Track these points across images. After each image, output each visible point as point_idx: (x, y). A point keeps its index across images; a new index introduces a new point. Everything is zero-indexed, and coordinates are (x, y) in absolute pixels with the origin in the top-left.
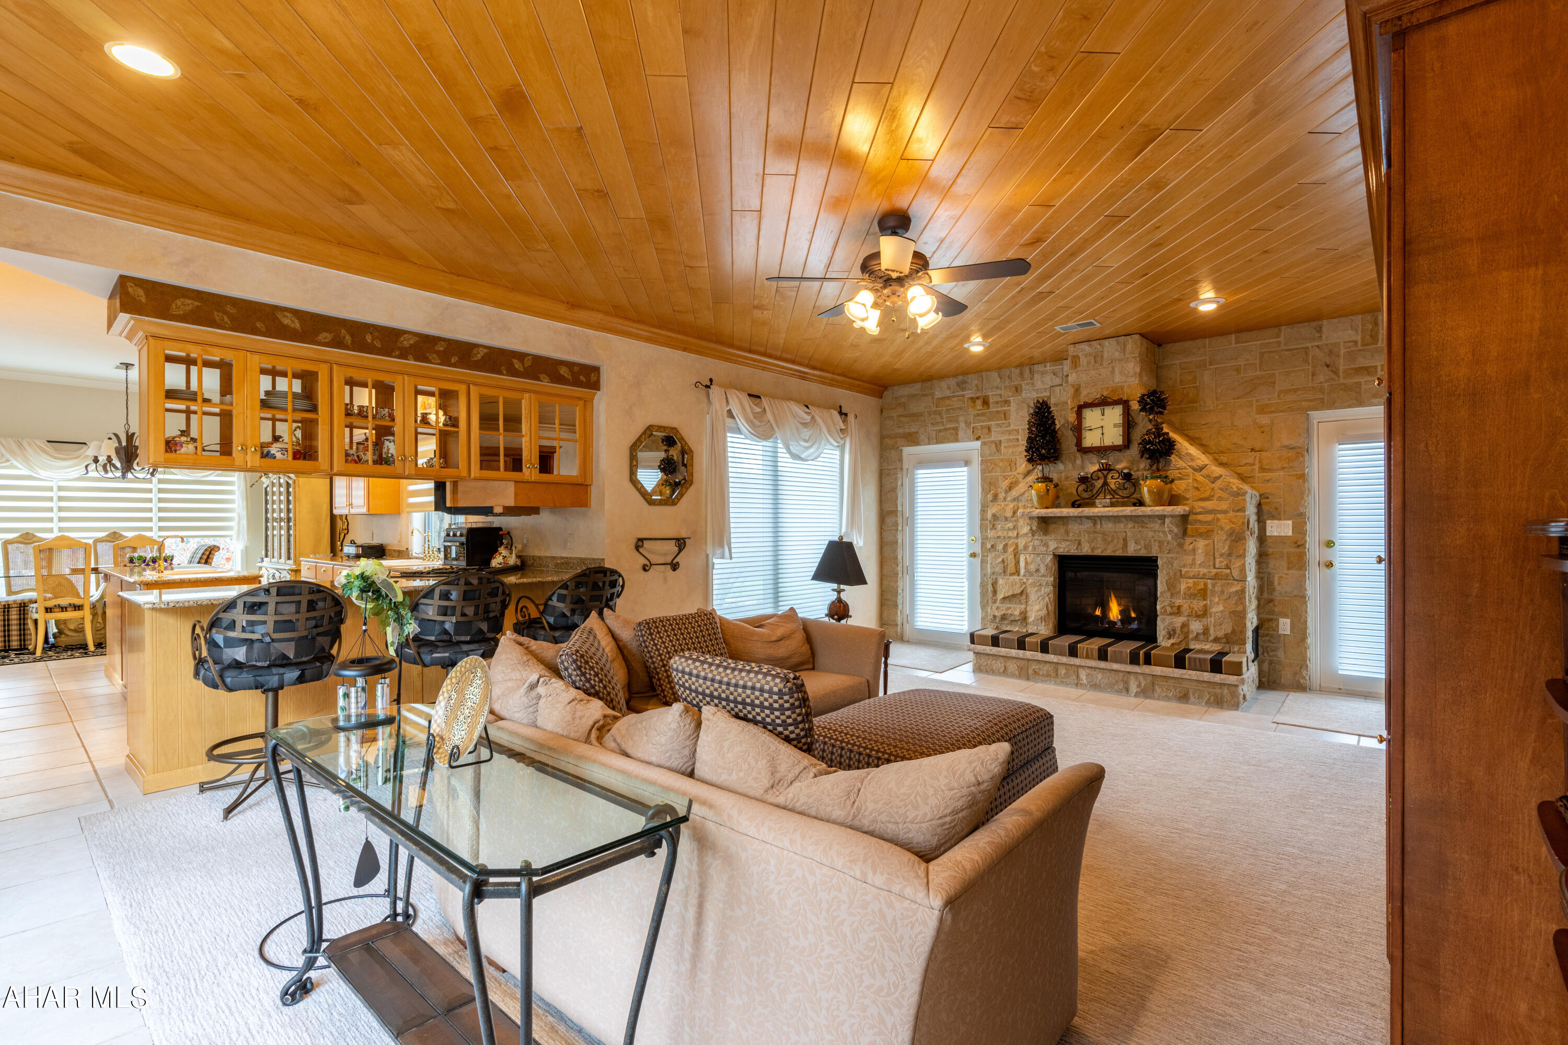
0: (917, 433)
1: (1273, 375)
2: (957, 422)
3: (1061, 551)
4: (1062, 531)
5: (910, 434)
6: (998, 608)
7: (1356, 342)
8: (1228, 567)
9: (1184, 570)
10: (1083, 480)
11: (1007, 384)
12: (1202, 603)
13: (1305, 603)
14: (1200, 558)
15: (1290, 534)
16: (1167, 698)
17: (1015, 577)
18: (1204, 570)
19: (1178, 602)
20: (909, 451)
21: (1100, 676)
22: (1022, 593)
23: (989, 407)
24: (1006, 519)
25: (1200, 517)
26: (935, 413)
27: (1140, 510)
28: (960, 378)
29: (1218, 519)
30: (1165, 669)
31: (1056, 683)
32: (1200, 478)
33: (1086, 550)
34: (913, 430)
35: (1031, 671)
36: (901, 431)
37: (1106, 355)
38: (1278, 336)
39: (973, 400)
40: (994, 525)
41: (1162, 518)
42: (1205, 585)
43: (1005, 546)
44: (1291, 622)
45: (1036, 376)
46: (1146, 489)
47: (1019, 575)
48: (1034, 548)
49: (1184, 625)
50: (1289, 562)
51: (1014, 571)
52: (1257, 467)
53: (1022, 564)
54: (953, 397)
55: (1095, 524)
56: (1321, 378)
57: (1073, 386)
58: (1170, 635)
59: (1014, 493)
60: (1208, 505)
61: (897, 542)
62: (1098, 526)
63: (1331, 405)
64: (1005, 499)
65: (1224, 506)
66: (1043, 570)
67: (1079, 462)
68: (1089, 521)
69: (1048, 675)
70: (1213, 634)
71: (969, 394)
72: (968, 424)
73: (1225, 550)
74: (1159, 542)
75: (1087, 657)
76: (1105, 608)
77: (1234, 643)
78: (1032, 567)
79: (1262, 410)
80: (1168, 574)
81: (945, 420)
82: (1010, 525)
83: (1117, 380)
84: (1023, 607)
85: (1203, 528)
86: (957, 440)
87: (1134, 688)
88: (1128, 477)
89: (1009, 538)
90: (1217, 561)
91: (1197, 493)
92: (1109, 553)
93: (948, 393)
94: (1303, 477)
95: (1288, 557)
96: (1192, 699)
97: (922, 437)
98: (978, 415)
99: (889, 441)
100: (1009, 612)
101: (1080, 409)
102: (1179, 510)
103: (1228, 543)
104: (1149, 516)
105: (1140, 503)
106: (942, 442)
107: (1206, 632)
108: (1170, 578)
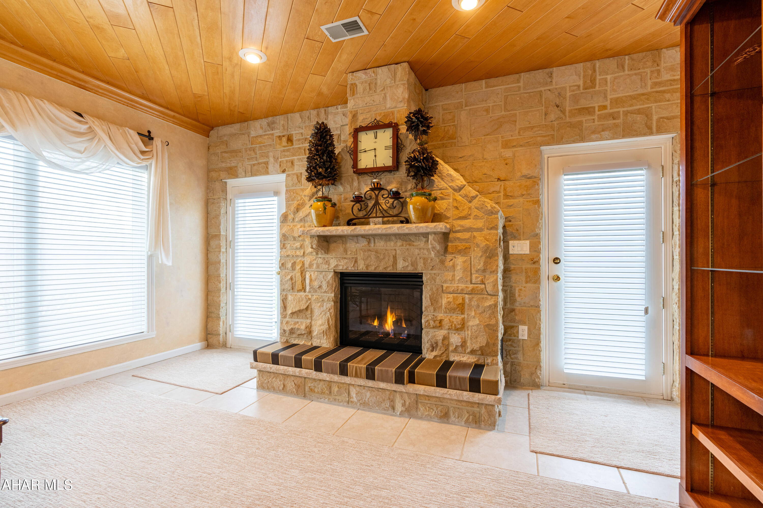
0: (236, 167)
1: (515, 115)
2: (268, 157)
3: (341, 269)
4: (341, 249)
5: (231, 168)
6: (287, 323)
7: (579, 86)
8: (483, 283)
9: (445, 285)
10: (358, 199)
11: (307, 124)
12: (461, 317)
13: (539, 312)
14: (459, 274)
15: (528, 252)
16: (429, 418)
17: (302, 293)
18: (462, 286)
19: (440, 316)
20: (232, 183)
21: (368, 394)
22: (307, 308)
23: (292, 144)
24: (294, 238)
25: (459, 235)
26: (250, 149)
27: (405, 228)
28: (270, 119)
29: (474, 237)
30: (427, 388)
31: (330, 402)
32: (459, 198)
33: (361, 268)
34: (233, 165)
35: (307, 389)
36: (224, 165)
37: (379, 81)
38: (518, 81)
39: (280, 137)
40: (284, 245)
41: (426, 235)
42: (463, 299)
43: (294, 264)
44: (529, 329)
45: (329, 116)
46: (411, 207)
47: (305, 291)
48: (318, 266)
49: (445, 338)
50: (527, 277)
51: (301, 287)
52: (502, 194)
53: (308, 281)
54: (265, 135)
55: (369, 242)
56: (552, 117)
57: (351, 112)
58: (433, 348)
59: (301, 214)
60: (467, 223)
61: (219, 262)
62: (372, 245)
63: (560, 141)
64: (293, 219)
65: (480, 224)
66: (325, 287)
67: (355, 184)
68: (364, 240)
69: (323, 393)
70: (470, 346)
71: (277, 133)
72: (276, 159)
73: (480, 266)
74: (424, 259)
75: (356, 376)
77: (487, 355)
78: (316, 284)
79: (506, 145)
80: (431, 289)
81: (258, 156)
83: (388, 106)
84: (309, 321)
85: (462, 246)
86: (267, 173)
87: (399, 407)
88: (396, 195)
89: (297, 256)
90: (474, 276)
91: (456, 212)
92: (381, 270)
93: (260, 132)
94: (537, 202)
95: (526, 273)
96: (452, 418)
97: (240, 170)
98: (284, 151)
99: (214, 174)
100: (297, 326)
101: (356, 132)
102: (441, 227)
103: (483, 259)
104: (416, 235)
105: (407, 221)
106: (256, 175)
107: (464, 344)
108: (433, 294)
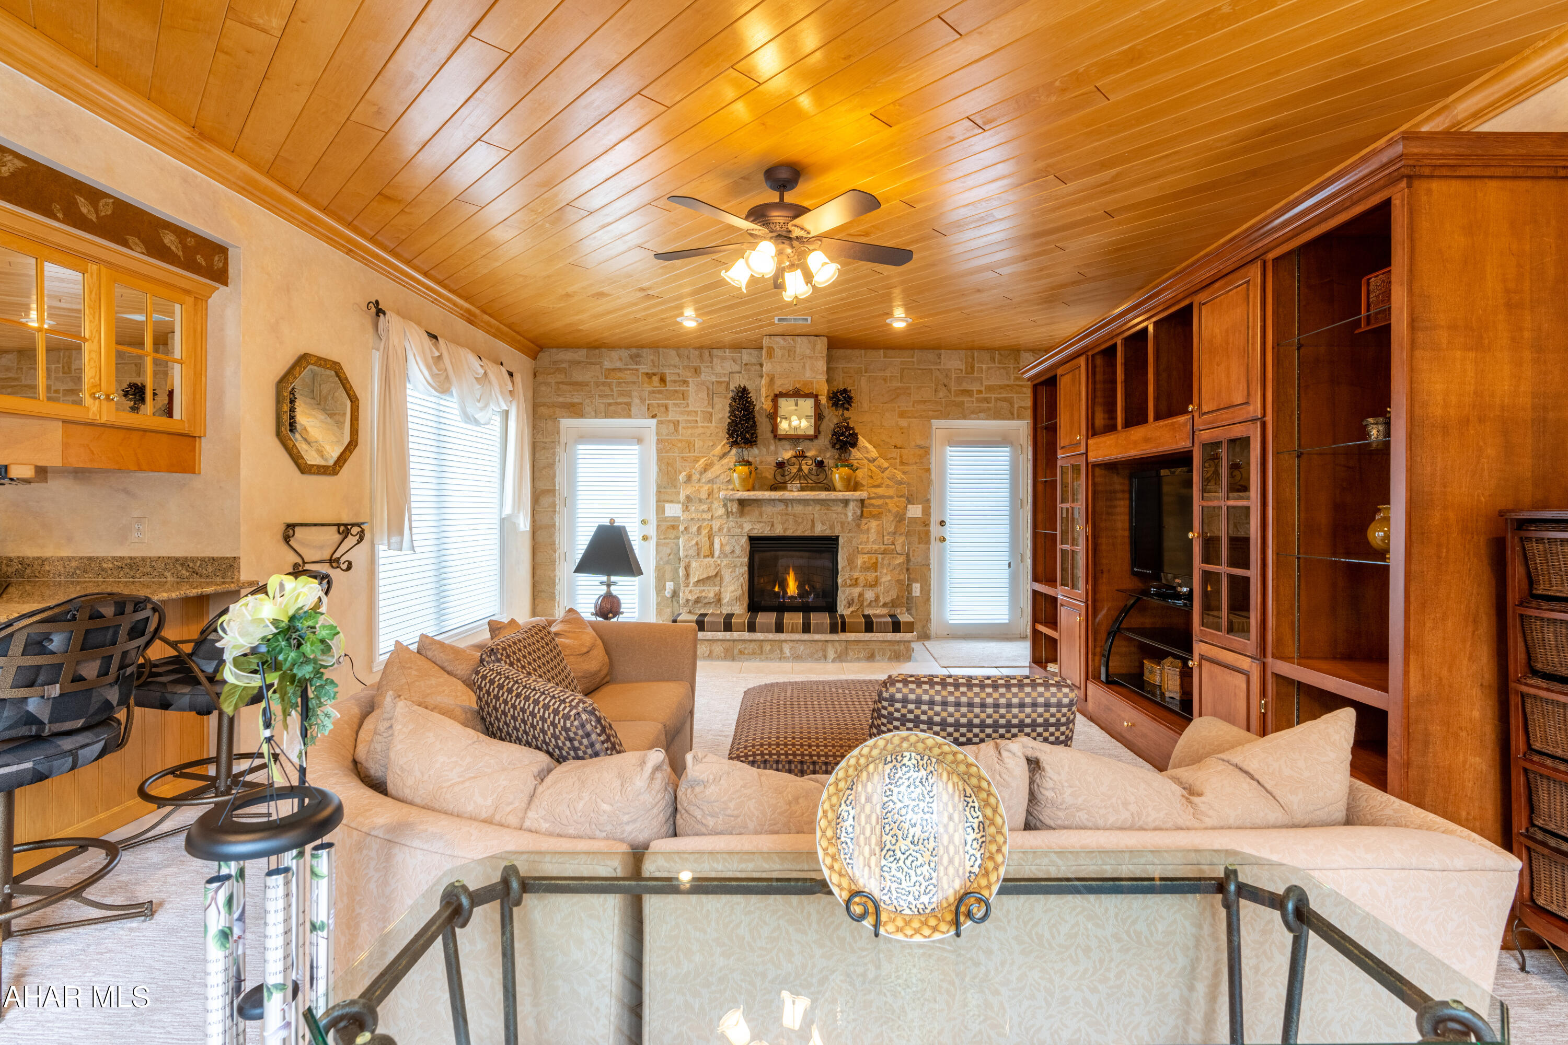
0: (581, 404)
1: (909, 388)
2: (630, 396)
3: (755, 533)
4: (757, 513)
5: (573, 405)
6: (691, 592)
7: (961, 370)
8: (893, 544)
9: (860, 547)
10: (781, 465)
11: (685, 364)
12: (874, 575)
13: (930, 570)
14: (873, 536)
15: (920, 516)
16: (858, 660)
17: (709, 560)
18: (875, 547)
19: (856, 574)
20: (567, 424)
21: (802, 648)
22: (716, 575)
23: (666, 386)
24: (700, 501)
25: (873, 501)
26: (604, 384)
27: (833, 495)
28: (634, 351)
29: (886, 503)
30: (858, 634)
31: (761, 660)
32: (873, 468)
33: (779, 531)
34: (576, 400)
35: (736, 652)
36: (561, 399)
37: (798, 350)
38: (913, 357)
39: (649, 376)
40: (687, 507)
41: (846, 502)
42: (877, 559)
43: (699, 529)
44: (921, 587)
45: (715, 359)
46: (837, 476)
47: (713, 557)
48: (729, 530)
49: (861, 595)
50: (920, 538)
51: (708, 552)
52: (898, 461)
53: (717, 546)
54: (626, 369)
55: (787, 506)
56: (941, 394)
57: (768, 375)
58: (850, 604)
59: (709, 475)
60: (880, 491)
61: (554, 525)
62: (790, 509)
63: (946, 416)
64: (699, 480)
65: (891, 492)
66: (738, 551)
67: (772, 448)
68: (782, 504)
69: (754, 653)
70: (882, 601)
71: (644, 368)
72: (642, 400)
73: (892, 529)
74: (841, 523)
75: (792, 631)
76: (784, 585)
77: (897, 607)
78: (728, 549)
79: (902, 415)
80: (848, 551)
81: (615, 394)
82: (705, 507)
83: (807, 375)
84: (717, 588)
85: (875, 511)
86: (629, 416)
87: (831, 654)
88: (820, 464)
89: (704, 520)
90: (886, 538)
91: (870, 481)
92: (798, 533)
93: (619, 365)
94: (928, 470)
95: (919, 534)
96: (878, 658)
97: (588, 409)
98: (654, 392)
99: (543, 410)
100: (703, 594)
101: (776, 397)
102: (857, 494)
103: (894, 523)
104: (833, 500)
105: (830, 488)
106: (612, 417)
107: (877, 598)
108: (850, 555)
